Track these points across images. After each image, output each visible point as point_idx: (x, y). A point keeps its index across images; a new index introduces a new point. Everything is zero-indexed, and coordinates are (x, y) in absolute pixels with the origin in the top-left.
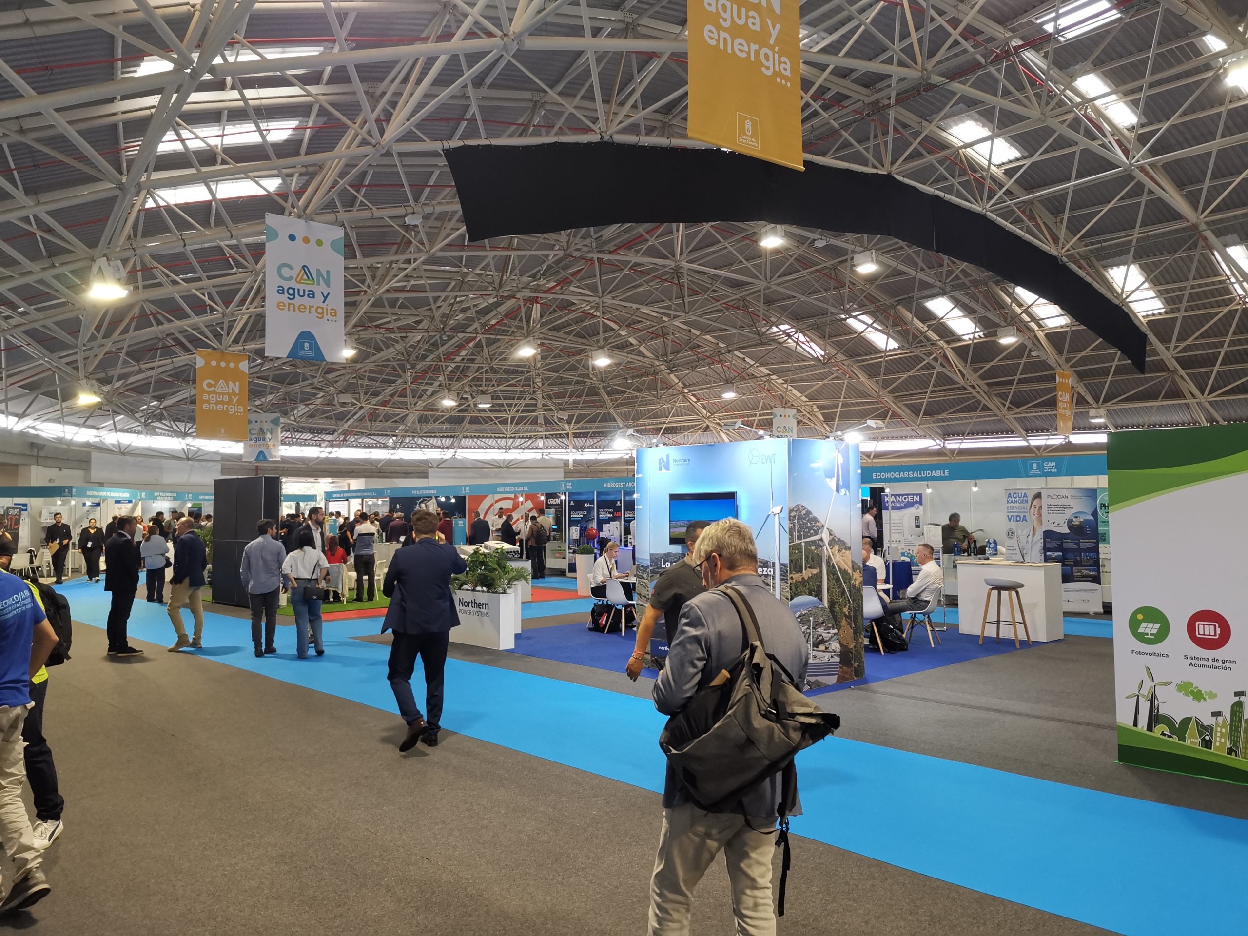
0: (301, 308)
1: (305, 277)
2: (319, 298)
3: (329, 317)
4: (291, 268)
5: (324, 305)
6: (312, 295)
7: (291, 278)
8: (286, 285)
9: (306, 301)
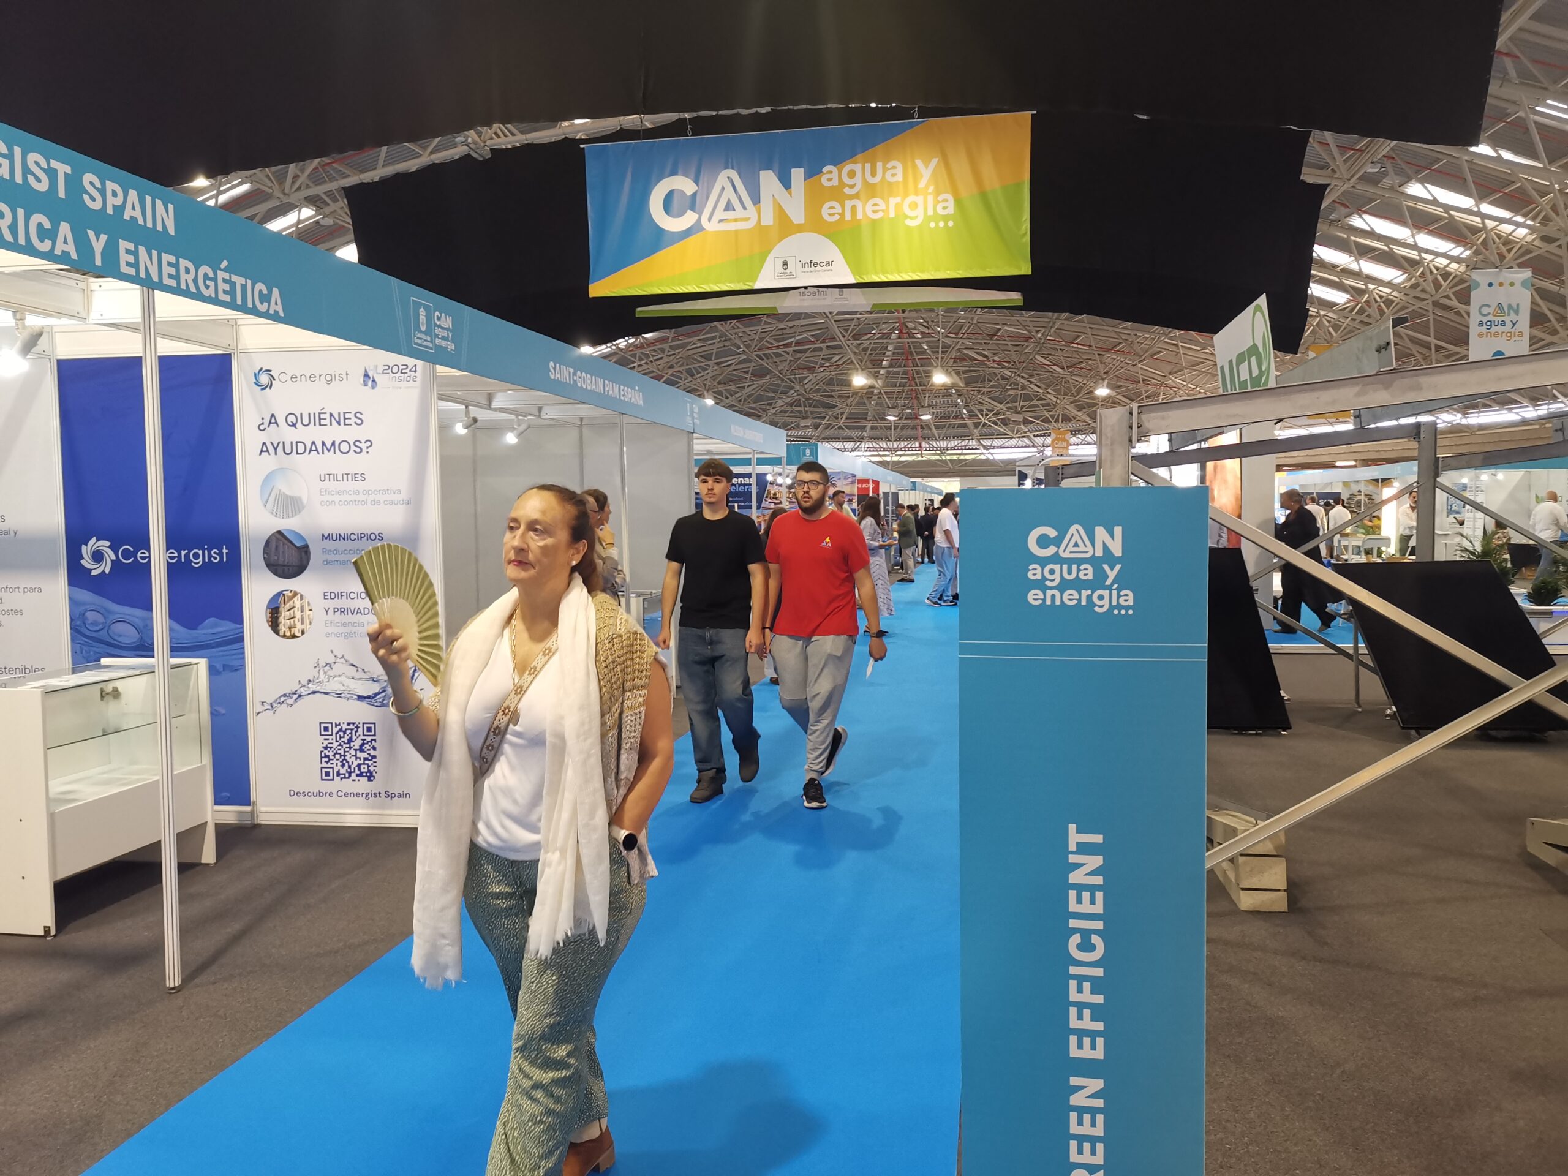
0: (1496, 335)
1: (1499, 312)
2: (1509, 325)
3: (1517, 338)
4: (1489, 306)
5: (1513, 330)
6: (1504, 324)
7: (1489, 314)
8: (1485, 319)
9: (1500, 329)
